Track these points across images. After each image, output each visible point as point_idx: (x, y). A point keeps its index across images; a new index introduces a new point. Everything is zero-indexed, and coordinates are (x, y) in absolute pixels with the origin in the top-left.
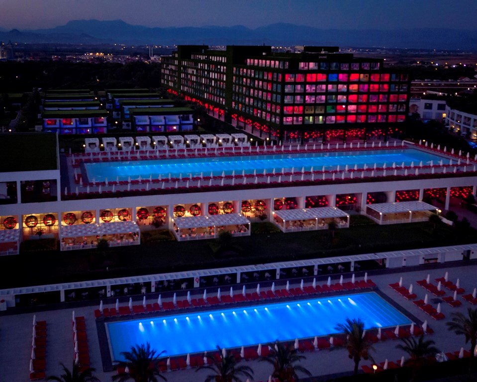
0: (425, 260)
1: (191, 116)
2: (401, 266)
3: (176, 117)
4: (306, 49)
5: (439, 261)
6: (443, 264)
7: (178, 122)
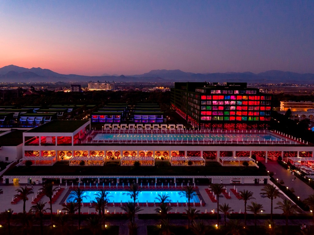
0: (233, 182)
1: (162, 116)
2: (220, 183)
3: (155, 116)
4: (228, 84)
5: (241, 183)
6: (243, 184)
7: (155, 119)
